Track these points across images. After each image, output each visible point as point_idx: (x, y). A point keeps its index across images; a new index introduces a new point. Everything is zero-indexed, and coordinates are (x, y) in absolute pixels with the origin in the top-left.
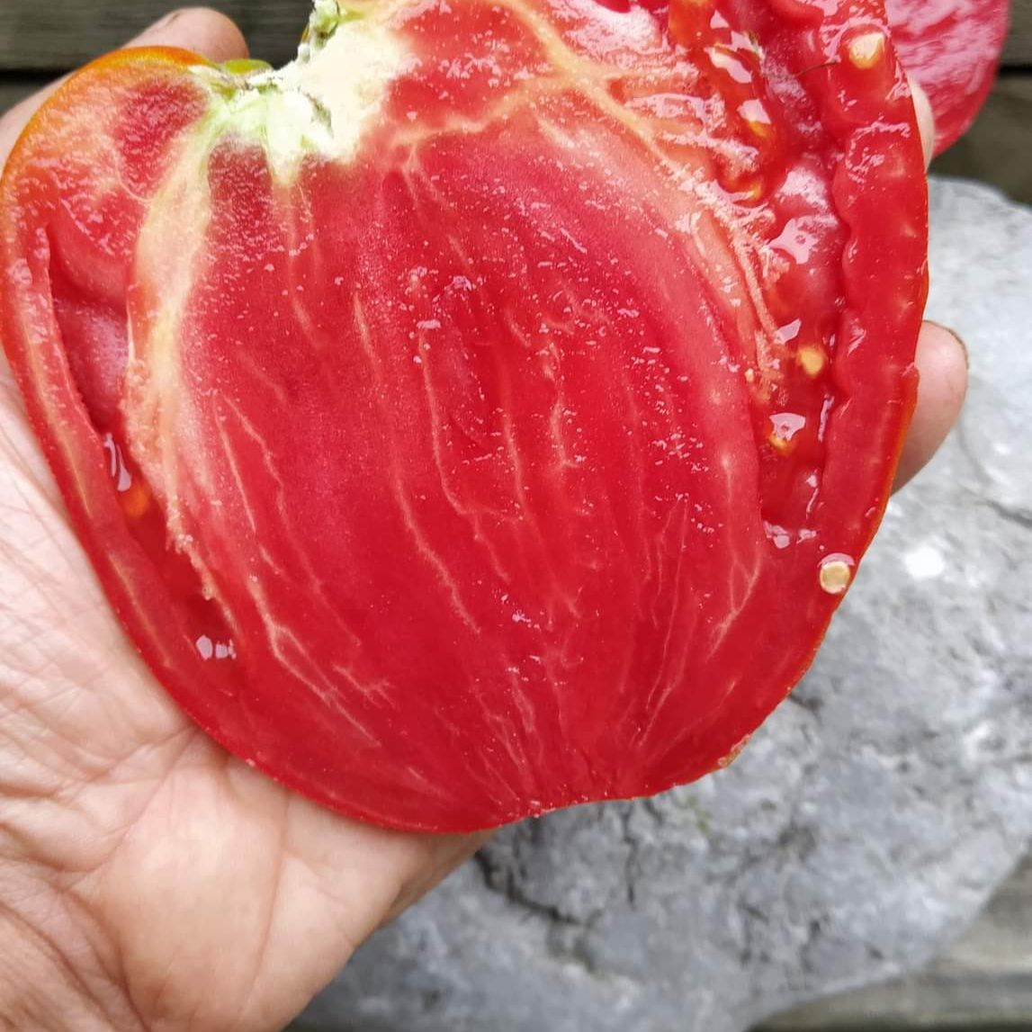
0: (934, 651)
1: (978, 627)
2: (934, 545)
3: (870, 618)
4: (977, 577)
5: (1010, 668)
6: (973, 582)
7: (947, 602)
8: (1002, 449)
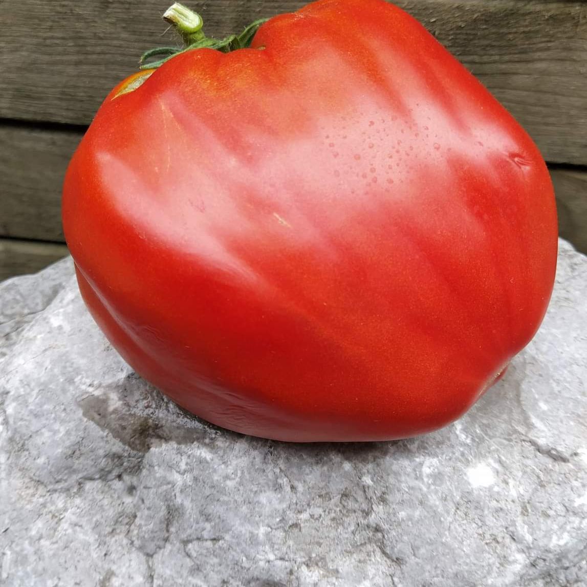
0: (482, 536)
1: (513, 523)
2: (489, 465)
3: (440, 509)
4: (517, 489)
5: (534, 554)
6: (514, 493)
7: (494, 504)
8: (543, 406)
